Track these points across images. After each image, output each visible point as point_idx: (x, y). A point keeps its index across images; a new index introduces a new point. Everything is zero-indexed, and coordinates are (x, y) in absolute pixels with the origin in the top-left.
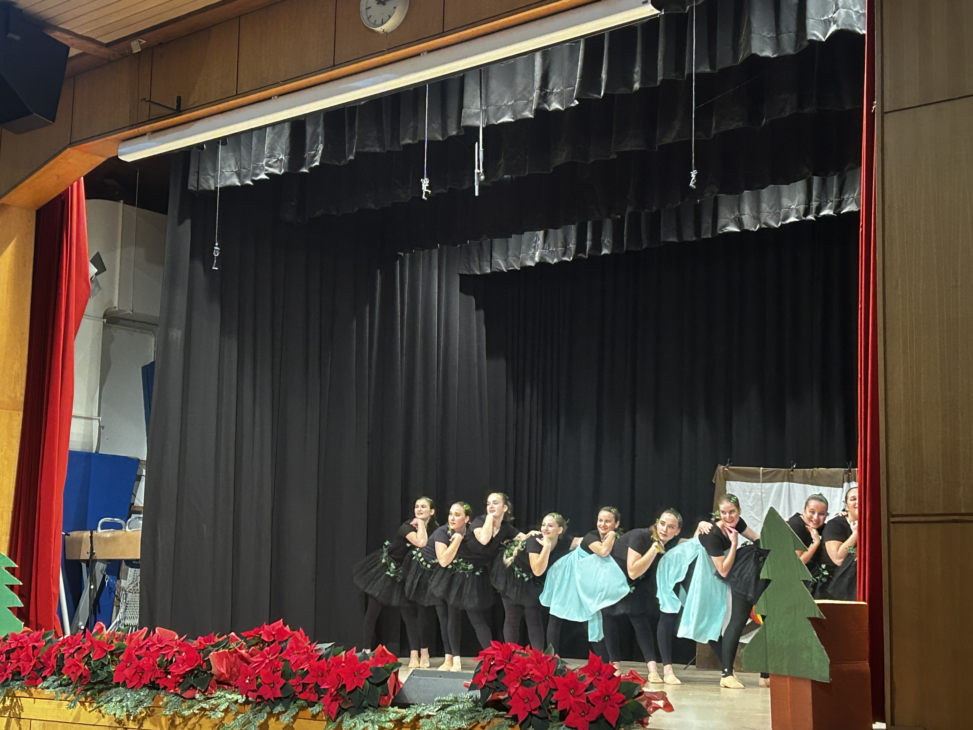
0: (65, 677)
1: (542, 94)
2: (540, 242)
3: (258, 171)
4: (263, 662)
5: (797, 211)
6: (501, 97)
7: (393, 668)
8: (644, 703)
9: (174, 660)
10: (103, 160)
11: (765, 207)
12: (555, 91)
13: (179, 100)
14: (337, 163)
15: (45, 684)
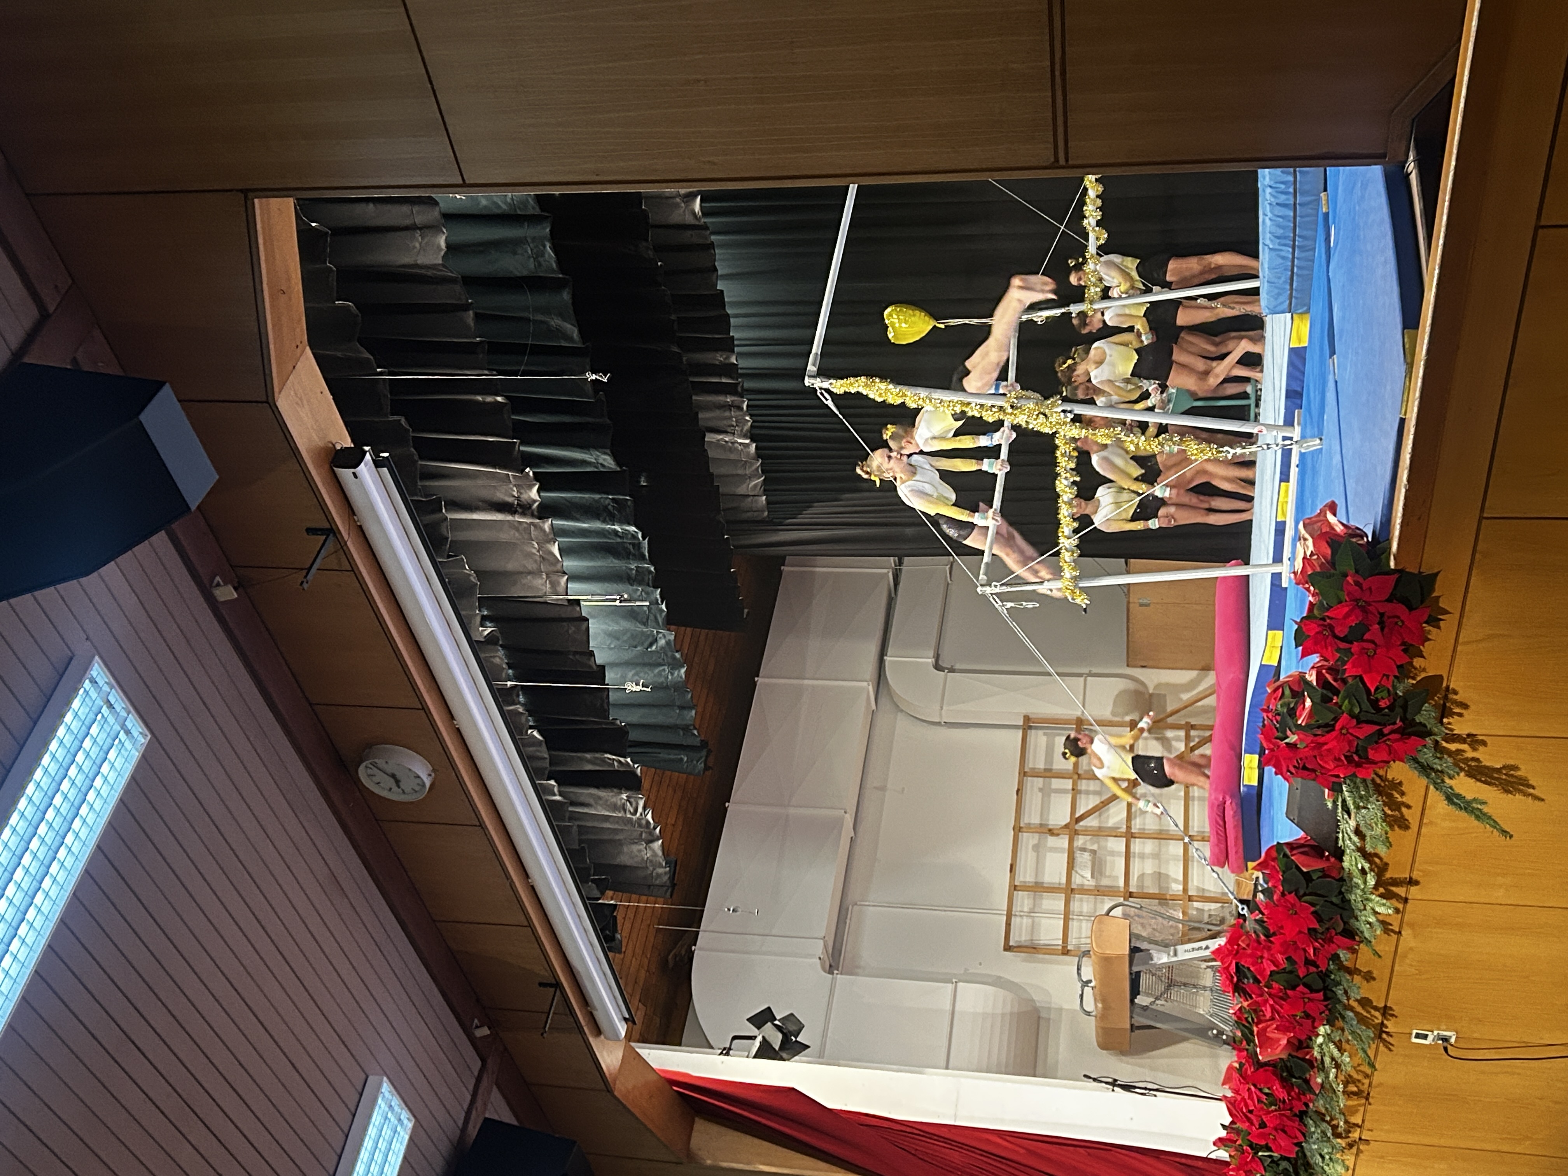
1: (520, 510)
4: (1271, 1006)
6: (528, 556)
9: (1267, 1091)
12: (515, 494)
13: (541, 984)
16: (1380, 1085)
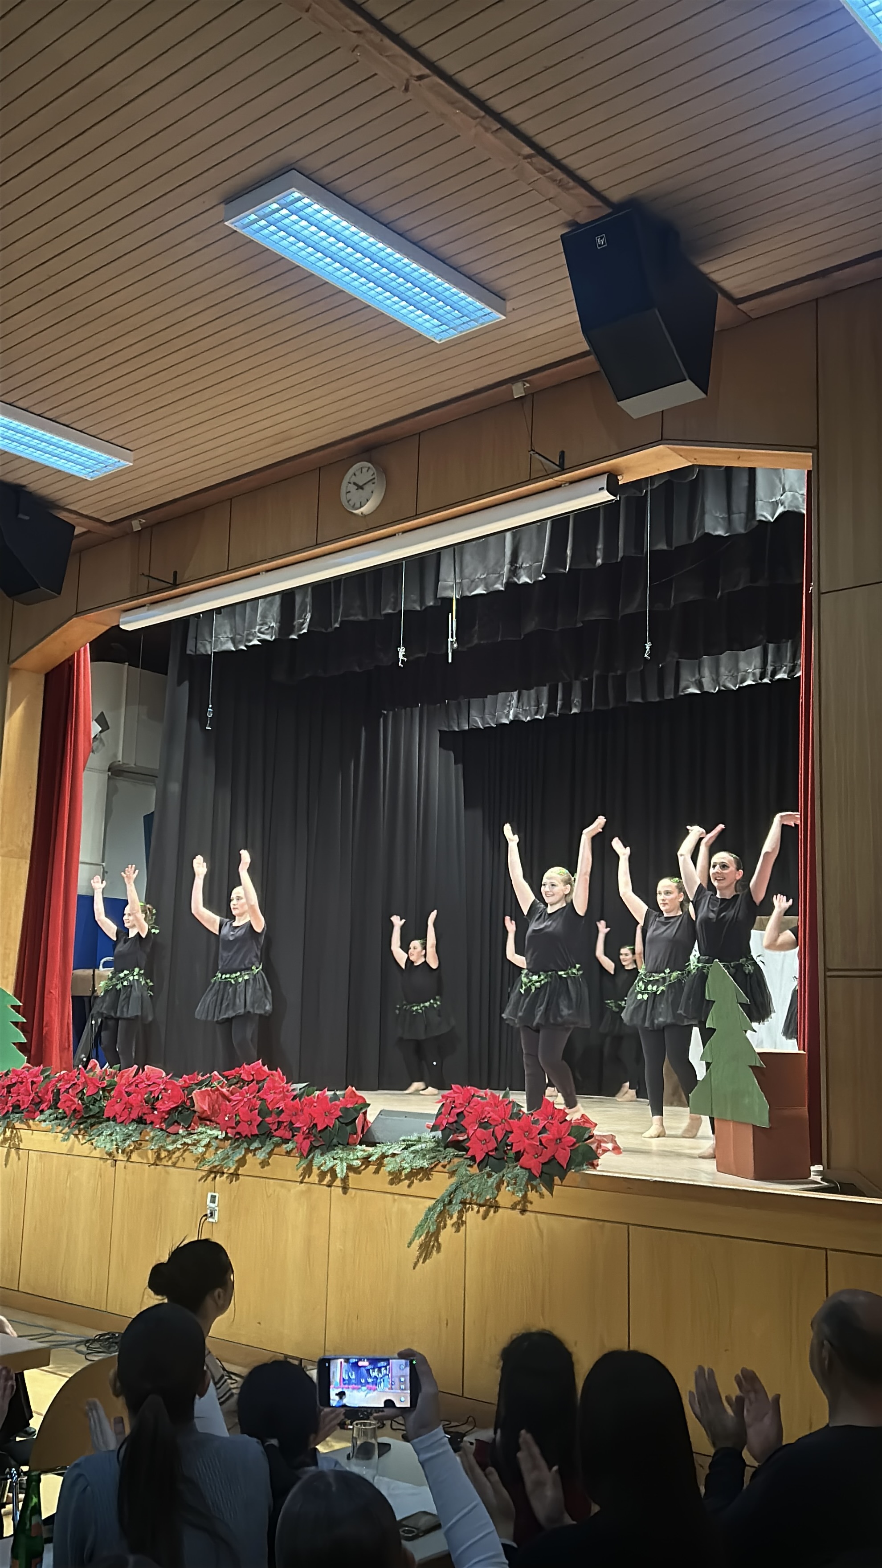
0: (60, 1111)
1: (512, 568)
2: (514, 702)
3: (251, 638)
4: (241, 1101)
5: (754, 674)
6: (475, 571)
7: (361, 1109)
8: (594, 1146)
9: (160, 1097)
10: (107, 628)
11: (723, 670)
12: (524, 565)
13: (175, 573)
14: (323, 630)
15: (42, 1117)
16: (167, 1173)
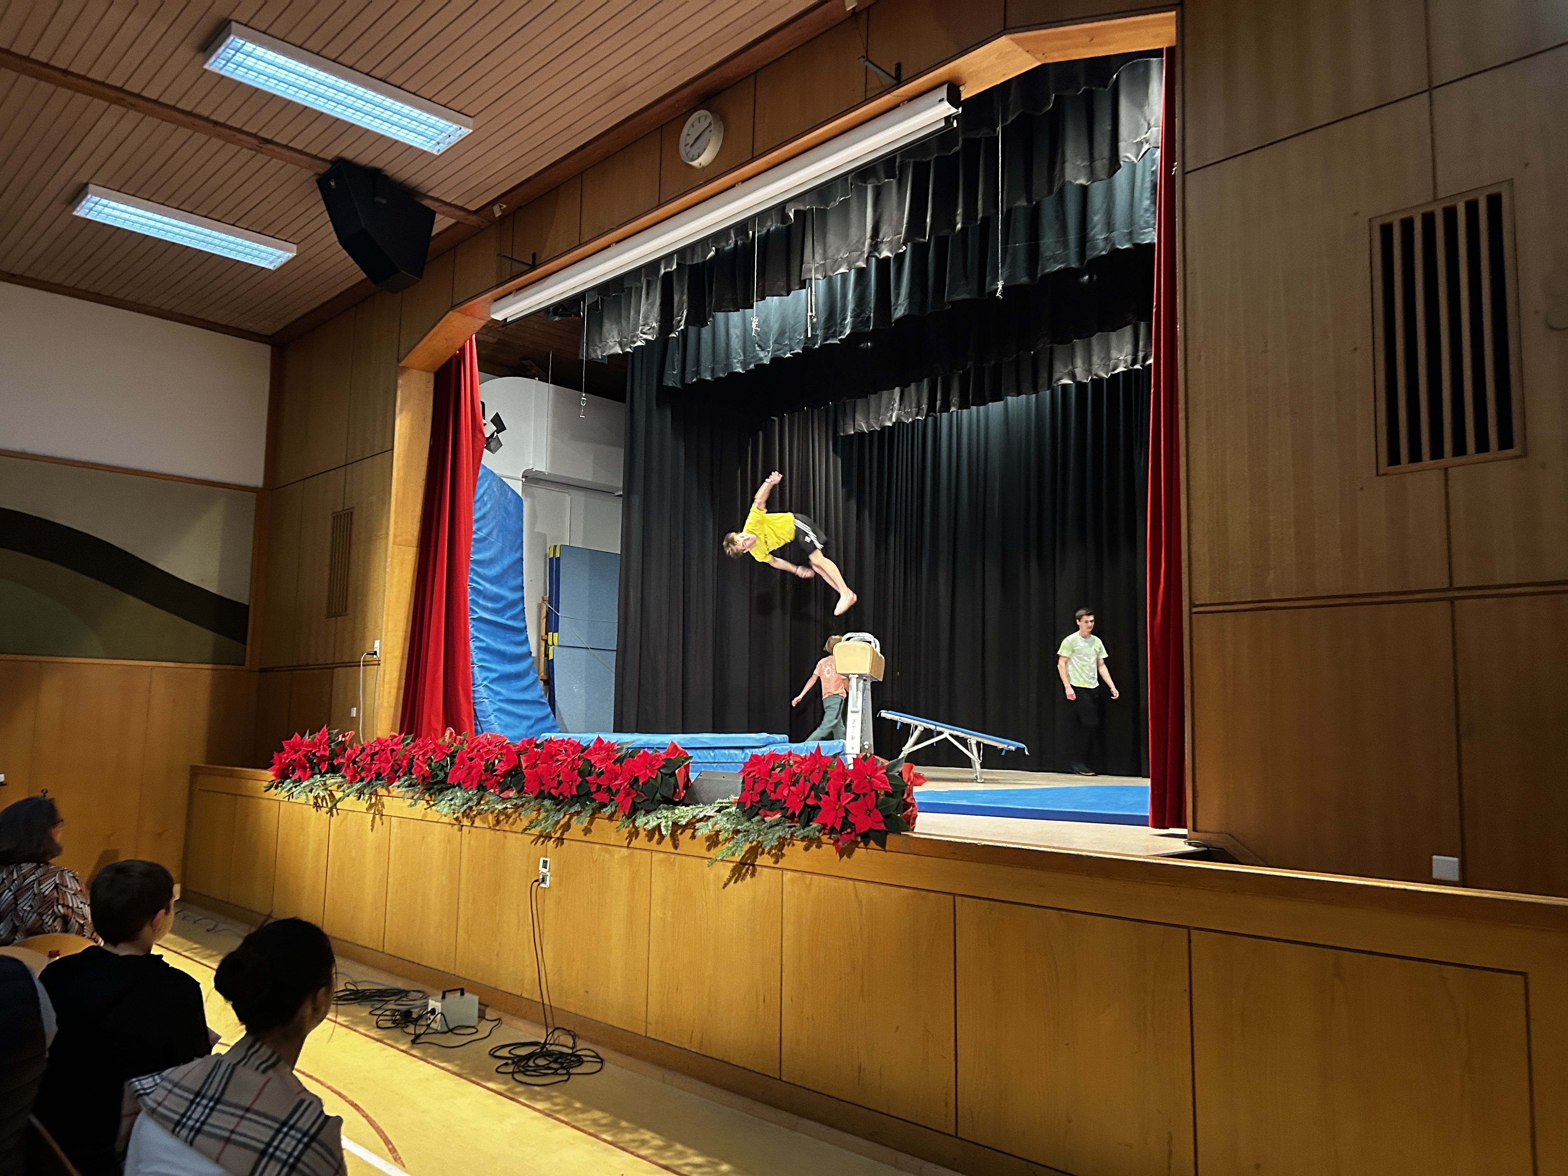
0: (413, 777)
1: (873, 243)
2: (896, 405)
3: (635, 339)
5: (1126, 361)
6: (838, 251)
10: (484, 321)
11: (1096, 360)
12: (885, 239)
13: (534, 255)
15: (399, 783)
16: (506, 837)
